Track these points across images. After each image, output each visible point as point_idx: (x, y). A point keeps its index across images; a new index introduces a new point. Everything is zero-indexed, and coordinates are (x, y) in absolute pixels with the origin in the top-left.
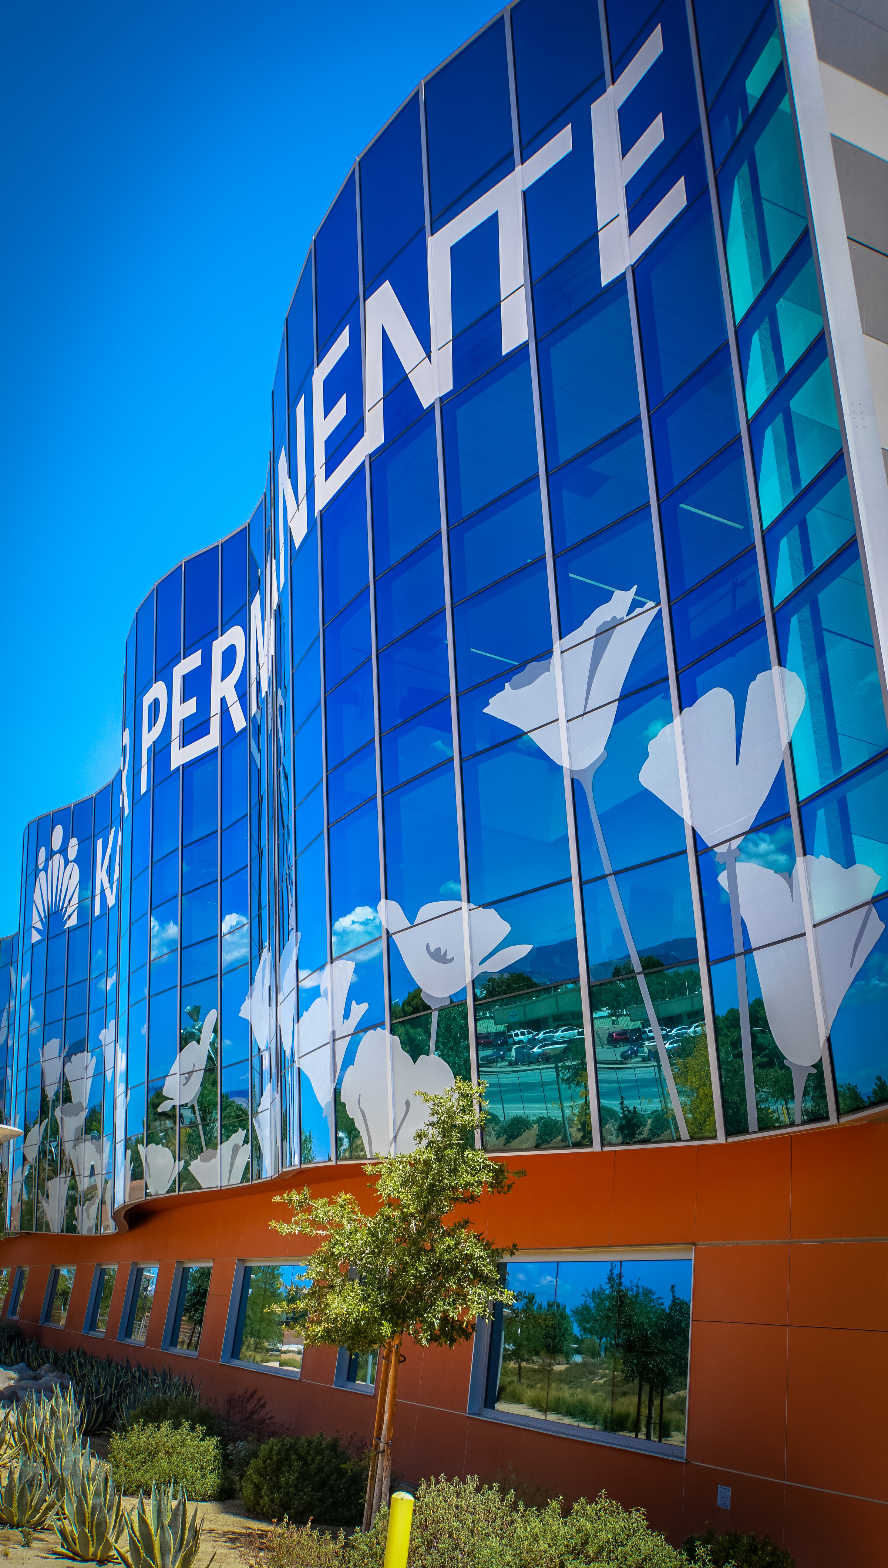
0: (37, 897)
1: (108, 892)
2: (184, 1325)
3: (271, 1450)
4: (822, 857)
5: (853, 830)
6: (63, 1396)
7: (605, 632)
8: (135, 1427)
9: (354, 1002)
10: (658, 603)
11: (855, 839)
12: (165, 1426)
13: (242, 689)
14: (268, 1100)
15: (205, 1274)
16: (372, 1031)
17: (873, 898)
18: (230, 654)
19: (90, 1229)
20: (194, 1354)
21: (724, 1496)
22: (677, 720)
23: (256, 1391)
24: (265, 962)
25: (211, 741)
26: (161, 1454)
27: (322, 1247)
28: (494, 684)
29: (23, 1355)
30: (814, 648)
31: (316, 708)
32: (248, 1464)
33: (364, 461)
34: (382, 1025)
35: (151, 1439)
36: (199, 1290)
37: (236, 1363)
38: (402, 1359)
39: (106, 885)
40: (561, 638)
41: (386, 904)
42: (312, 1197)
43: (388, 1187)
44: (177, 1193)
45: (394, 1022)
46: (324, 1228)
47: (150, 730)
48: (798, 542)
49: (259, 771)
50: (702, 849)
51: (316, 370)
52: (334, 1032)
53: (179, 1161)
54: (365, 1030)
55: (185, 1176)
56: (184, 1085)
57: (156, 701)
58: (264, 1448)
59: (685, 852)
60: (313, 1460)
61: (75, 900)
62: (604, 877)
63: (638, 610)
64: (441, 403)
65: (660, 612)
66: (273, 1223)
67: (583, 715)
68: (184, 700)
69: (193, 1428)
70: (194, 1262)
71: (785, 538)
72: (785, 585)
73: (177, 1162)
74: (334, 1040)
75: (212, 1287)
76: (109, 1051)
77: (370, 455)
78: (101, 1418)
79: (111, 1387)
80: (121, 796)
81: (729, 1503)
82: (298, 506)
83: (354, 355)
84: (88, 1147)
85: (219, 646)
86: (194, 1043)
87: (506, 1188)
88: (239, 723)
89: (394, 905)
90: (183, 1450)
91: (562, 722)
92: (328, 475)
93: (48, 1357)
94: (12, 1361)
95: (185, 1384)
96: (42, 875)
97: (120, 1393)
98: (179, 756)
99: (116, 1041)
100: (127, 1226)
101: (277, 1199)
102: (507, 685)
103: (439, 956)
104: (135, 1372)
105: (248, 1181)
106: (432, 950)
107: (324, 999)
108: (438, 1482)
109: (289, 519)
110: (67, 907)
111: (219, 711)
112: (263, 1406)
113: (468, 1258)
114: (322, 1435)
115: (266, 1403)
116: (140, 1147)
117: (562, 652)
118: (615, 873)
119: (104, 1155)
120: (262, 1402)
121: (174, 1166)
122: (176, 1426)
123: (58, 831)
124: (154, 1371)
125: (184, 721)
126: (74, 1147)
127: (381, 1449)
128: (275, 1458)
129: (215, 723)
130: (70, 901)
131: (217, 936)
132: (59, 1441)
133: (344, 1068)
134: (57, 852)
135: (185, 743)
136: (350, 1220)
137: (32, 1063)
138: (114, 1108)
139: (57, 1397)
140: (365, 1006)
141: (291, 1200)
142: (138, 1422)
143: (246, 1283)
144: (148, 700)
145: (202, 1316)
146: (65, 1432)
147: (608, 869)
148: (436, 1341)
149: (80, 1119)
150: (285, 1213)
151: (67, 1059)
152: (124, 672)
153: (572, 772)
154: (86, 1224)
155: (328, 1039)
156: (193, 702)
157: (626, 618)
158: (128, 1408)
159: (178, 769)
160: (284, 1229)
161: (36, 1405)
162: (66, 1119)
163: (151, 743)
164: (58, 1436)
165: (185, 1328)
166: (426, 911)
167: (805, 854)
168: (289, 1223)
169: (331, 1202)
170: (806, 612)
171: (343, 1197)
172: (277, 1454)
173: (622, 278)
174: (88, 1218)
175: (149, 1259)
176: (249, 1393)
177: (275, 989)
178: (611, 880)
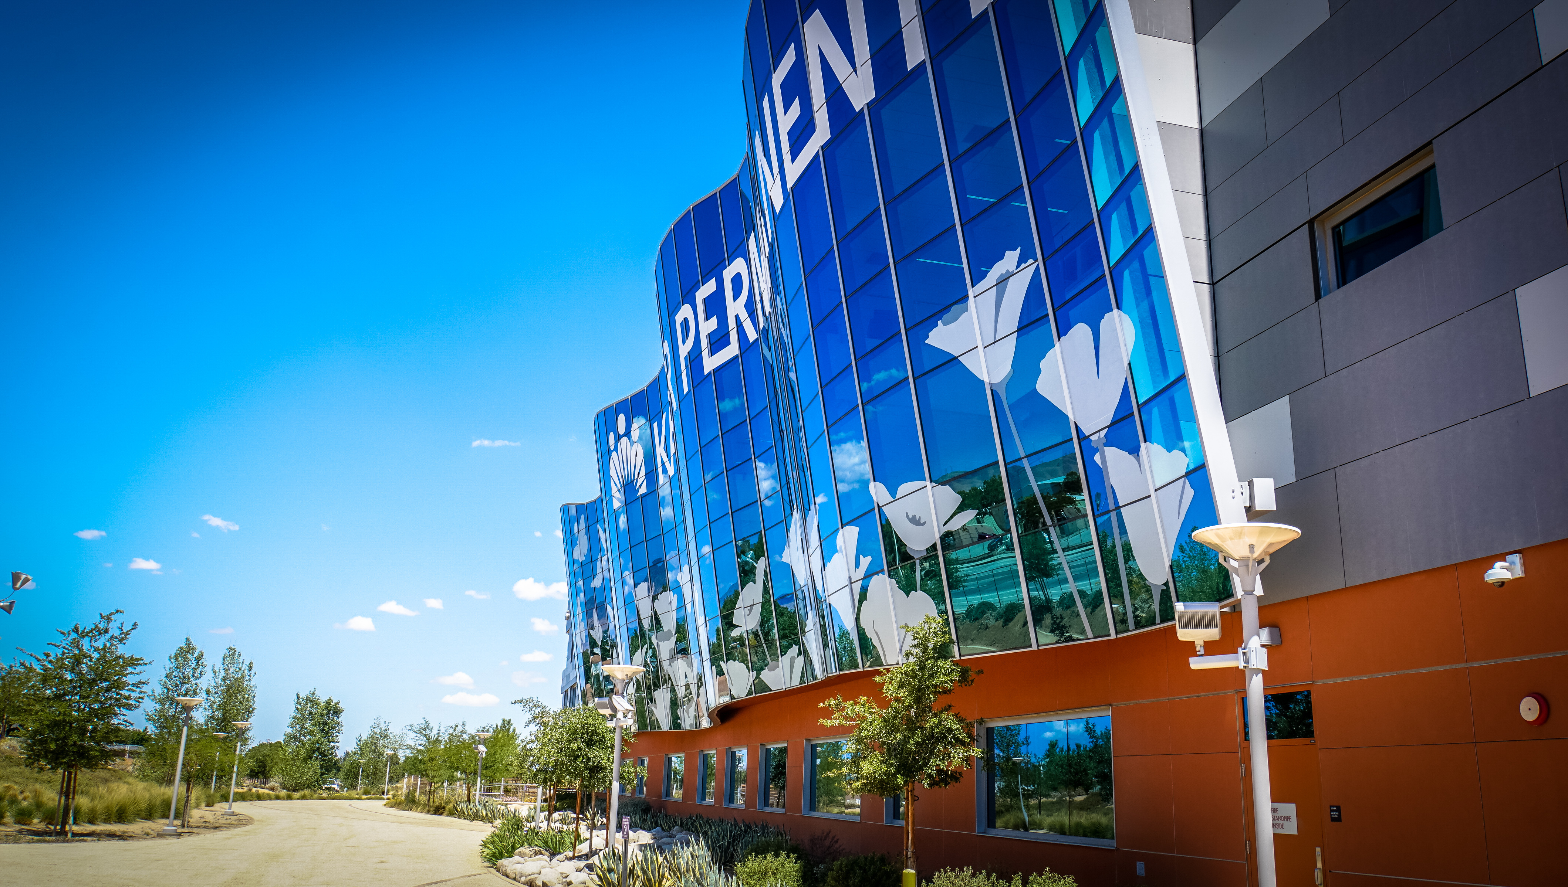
0: (613, 472)
1: (667, 464)
2: (772, 791)
3: (841, 864)
4: (1155, 443)
5: (1180, 417)
6: (697, 844)
7: (1003, 281)
8: (750, 858)
9: (861, 556)
10: (1036, 260)
11: (1182, 423)
12: (770, 856)
13: (750, 306)
14: (811, 622)
15: (783, 751)
16: (876, 576)
17: (1186, 473)
18: (737, 280)
19: (691, 725)
20: (782, 811)
21: (1140, 868)
22: (1057, 345)
23: (830, 832)
24: (796, 520)
25: (732, 350)
26: (769, 874)
27: (854, 732)
28: (930, 321)
29: (656, 822)
30: (1144, 289)
31: (807, 338)
32: (827, 875)
33: (818, 151)
34: (882, 571)
35: (761, 864)
36: (779, 763)
37: (814, 814)
38: (916, 798)
39: (665, 459)
40: (973, 287)
41: (875, 485)
42: (844, 701)
43: (890, 690)
44: (754, 695)
45: (890, 569)
46: (855, 720)
47: (684, 343)
48: (1126, 212)
49: (772, 366)
50: (1083, 438)
51: (774, 76)
52: (850, 578)
53: (752, 672)
54: (872, 575)
55: (759, 685)
56: (748, 615)
57: (686, 320)
58: (836, 864)
59: (1071, 439)
60: (870, 869)
61: (643, 473)
62: (1021, 459)
63: (1023, 266)
64: (868, 107)
65: (1038, 267)
66: (821, 721)
67: (994, 343)
68: (708, 318)
69: (788, 856)
70: (772, 744)
71: (1115, 213)
72: (1118, 249)
73: (751, 672)
74: (851, 583)
75: (789, 760)
76: (686, 590)
77: (822, 147)
78: (723, 859)
79: (727, 837)
80: (668, 392)
81: (1143, 872)
82: (774, 181)
83: (800, 68)
84: (680, 663)
85: (728, 274)
86: (751, 583)
87: (970, 682)
88: (752, 335)
89: (880, 485)
90: (784, 871)
91: (980, 348)
92: (793, 159)
93: (675, 822)
94: (649, 827)
95: (779, 831)
96: (614, 454)
97: (734, 841)
98: (710, 363)
99: (692, 580)
100: (719, 721)
101: (821, 705)
102: (940, 322)
103: (915, 521)
104: (741, 826)
105: (805, 683)
106: (910, 517)
107: (840, 553)
108: (946, 872)
109: (769, 190)
110: (637, 479)
111: (735, 326)
112: (837, 842)
113: (950, 730)
114: (874, 853)
115: (838, 839)
116: (722, 663)
117: (975, 297)
118: (1027, 456)
119: (694, 669)
120: (835, 839)
121: (749, 676)
122: (777, 855)
123: (622, 418)
124: (755, 824)
125: (709, 336)
126: (670, 664)
127: (909, 856)
128: (844, 869)
129: (733, 335)
130: (639, 473)
131: (757, 501)
132: (701, 871)
133: (861, 602)
134: (623, 436)
135: (712, 353)
136: (870, 713)
137: (629, 602)
138: (698, 635)
139: (693, 845)
140: (869, 559)
141: (830, 705)
142: (751, 855)
143: (814, 755)
144: (679, 319)
145: (785, 782)
146: (705, 865)
147: (1022, 455)
148: (937, 785)
149: (671, 643)
150: (827, 713)
151: (655, 598)
152: (656, 292)
153: (991, 384)
154: (687, 723)
155: (847, 583)
156: (714, 321)
157: (1015, 272)
158: (742, 849)
159: (710, 373)
160: (828, 723)
161: (681, 850)
162: (661, 643)
163: (686, 353)
164: (700, 868)
165: (773, 794)
166: (904, 488)
167: (1145, 441)
168: (831, 719)
169: (856, 703)
170: (1136, 265)
171: (863, 699)
172: (845, 867)
173: (985, 12)
174: (689, 717)
175: (740, 744)
176: (825, 834)
177: (805, 542)
178: (1025, 461)
